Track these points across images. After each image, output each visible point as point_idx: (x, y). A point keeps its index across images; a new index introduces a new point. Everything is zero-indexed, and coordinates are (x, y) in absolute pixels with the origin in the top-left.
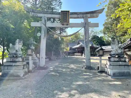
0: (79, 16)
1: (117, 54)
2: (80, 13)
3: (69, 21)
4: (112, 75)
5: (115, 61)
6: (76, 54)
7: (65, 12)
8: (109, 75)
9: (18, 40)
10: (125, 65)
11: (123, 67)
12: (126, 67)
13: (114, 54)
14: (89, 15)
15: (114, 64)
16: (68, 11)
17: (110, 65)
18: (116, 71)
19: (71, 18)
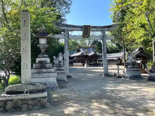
0: (98, 29)
1: (132, 63)
2: (99, 27)
3: (89, 34)
4: (129, 77)
5: (131, 68)
6: (75, 64)
7: (87, 27)
8: (126, 78)
9: (61, 53)
10: (137, 71)
11: (136, 71)
12: (138, 71)
13: (130, 63)
14: (106, 29)
15: (130, 70)
16: (90, 26)
17: (127, 71)
18: (131, 75)
19: (91, 31)
